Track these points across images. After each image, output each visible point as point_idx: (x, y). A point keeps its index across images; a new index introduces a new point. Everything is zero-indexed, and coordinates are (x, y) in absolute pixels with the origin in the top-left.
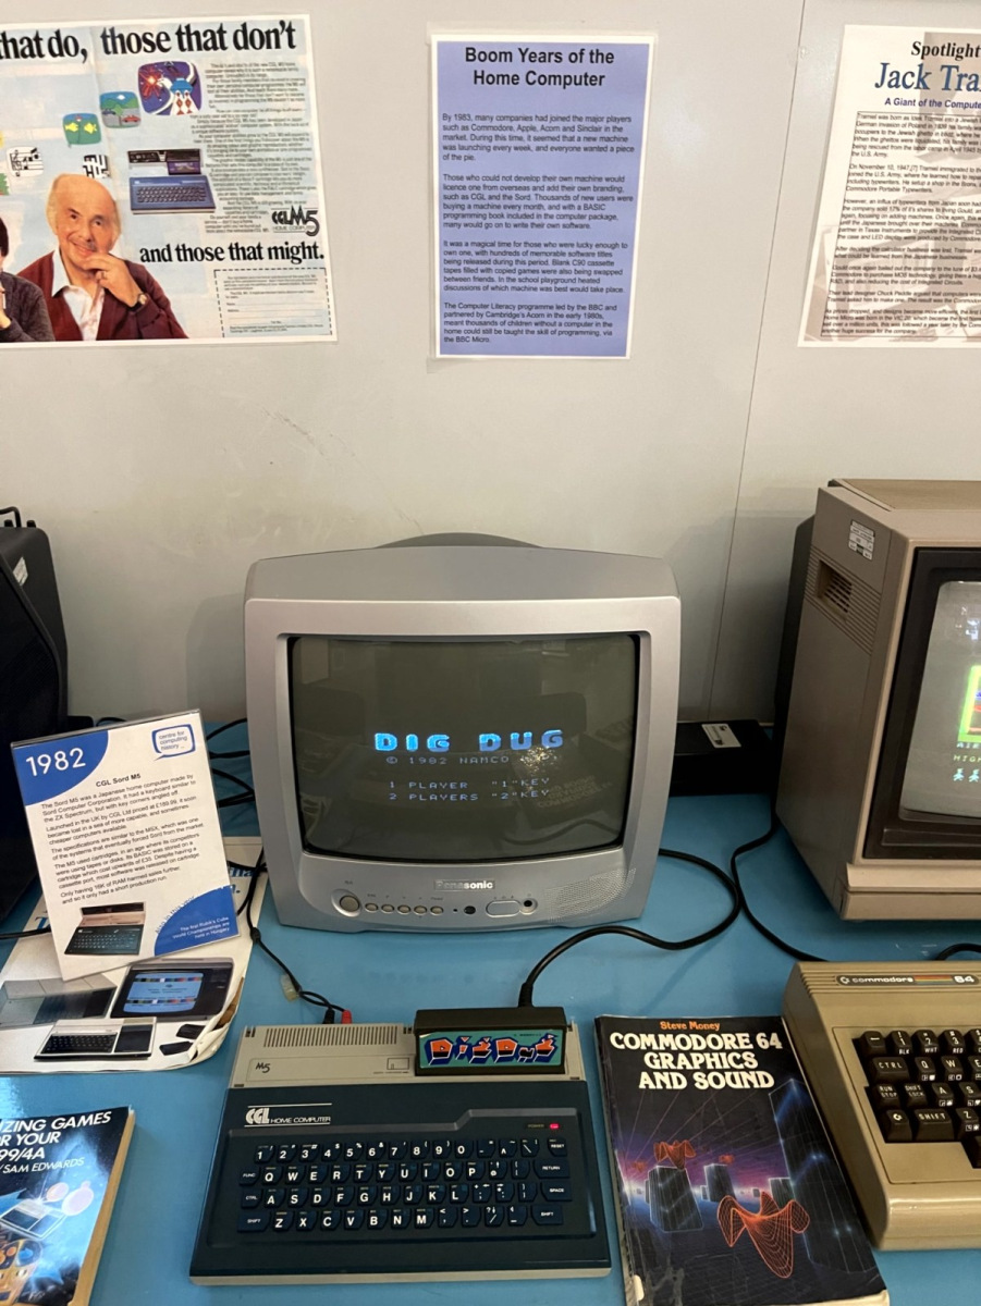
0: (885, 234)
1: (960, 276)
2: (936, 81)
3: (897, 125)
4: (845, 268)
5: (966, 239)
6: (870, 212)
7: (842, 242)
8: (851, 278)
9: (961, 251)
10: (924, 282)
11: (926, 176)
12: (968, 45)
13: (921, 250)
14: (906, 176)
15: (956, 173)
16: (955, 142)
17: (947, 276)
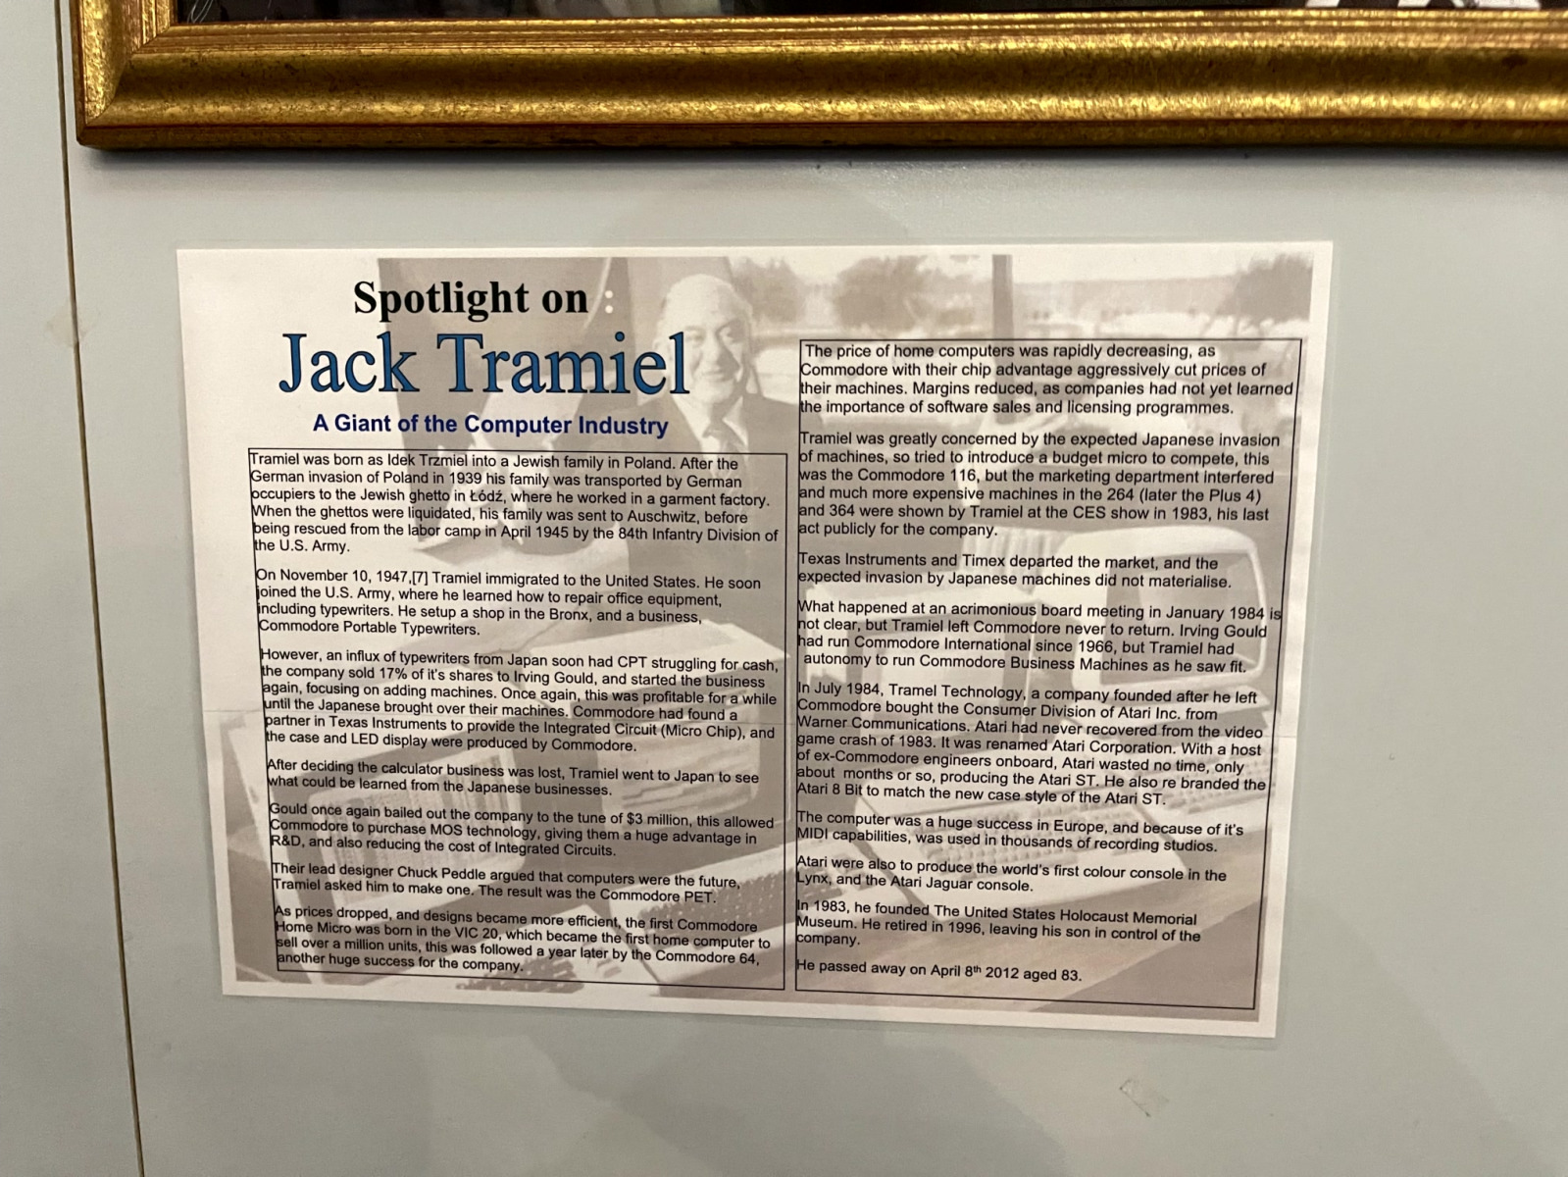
0: (382, 732)
1: (603, 835)
2: (432, 370)
3: (356, 477)
4: (302, 809)
5: (594, 746)
6: (331, 681)
7: (277, 751)
8: (323, 835)
9: (589, 775)
10: (511, 849)
11: (454, 596)
12: (495, 285)
13: (485, 771)
14: (403, 595)
15: (529, 589)
16: (512, 515)
17: (567, 834)
